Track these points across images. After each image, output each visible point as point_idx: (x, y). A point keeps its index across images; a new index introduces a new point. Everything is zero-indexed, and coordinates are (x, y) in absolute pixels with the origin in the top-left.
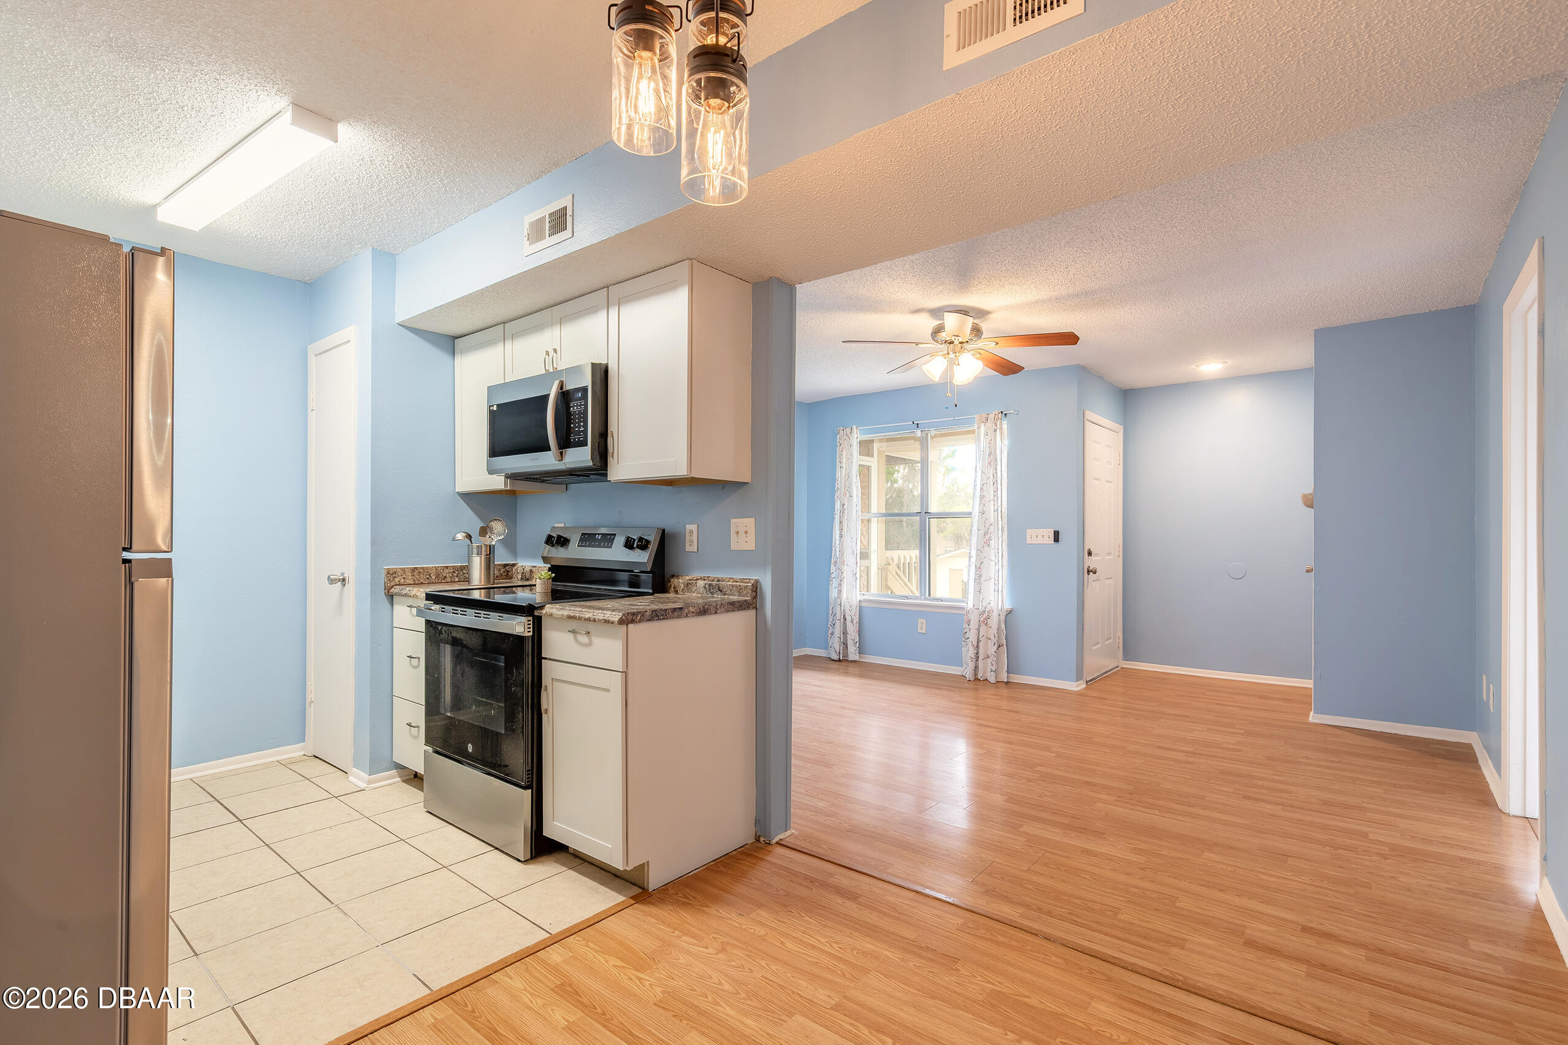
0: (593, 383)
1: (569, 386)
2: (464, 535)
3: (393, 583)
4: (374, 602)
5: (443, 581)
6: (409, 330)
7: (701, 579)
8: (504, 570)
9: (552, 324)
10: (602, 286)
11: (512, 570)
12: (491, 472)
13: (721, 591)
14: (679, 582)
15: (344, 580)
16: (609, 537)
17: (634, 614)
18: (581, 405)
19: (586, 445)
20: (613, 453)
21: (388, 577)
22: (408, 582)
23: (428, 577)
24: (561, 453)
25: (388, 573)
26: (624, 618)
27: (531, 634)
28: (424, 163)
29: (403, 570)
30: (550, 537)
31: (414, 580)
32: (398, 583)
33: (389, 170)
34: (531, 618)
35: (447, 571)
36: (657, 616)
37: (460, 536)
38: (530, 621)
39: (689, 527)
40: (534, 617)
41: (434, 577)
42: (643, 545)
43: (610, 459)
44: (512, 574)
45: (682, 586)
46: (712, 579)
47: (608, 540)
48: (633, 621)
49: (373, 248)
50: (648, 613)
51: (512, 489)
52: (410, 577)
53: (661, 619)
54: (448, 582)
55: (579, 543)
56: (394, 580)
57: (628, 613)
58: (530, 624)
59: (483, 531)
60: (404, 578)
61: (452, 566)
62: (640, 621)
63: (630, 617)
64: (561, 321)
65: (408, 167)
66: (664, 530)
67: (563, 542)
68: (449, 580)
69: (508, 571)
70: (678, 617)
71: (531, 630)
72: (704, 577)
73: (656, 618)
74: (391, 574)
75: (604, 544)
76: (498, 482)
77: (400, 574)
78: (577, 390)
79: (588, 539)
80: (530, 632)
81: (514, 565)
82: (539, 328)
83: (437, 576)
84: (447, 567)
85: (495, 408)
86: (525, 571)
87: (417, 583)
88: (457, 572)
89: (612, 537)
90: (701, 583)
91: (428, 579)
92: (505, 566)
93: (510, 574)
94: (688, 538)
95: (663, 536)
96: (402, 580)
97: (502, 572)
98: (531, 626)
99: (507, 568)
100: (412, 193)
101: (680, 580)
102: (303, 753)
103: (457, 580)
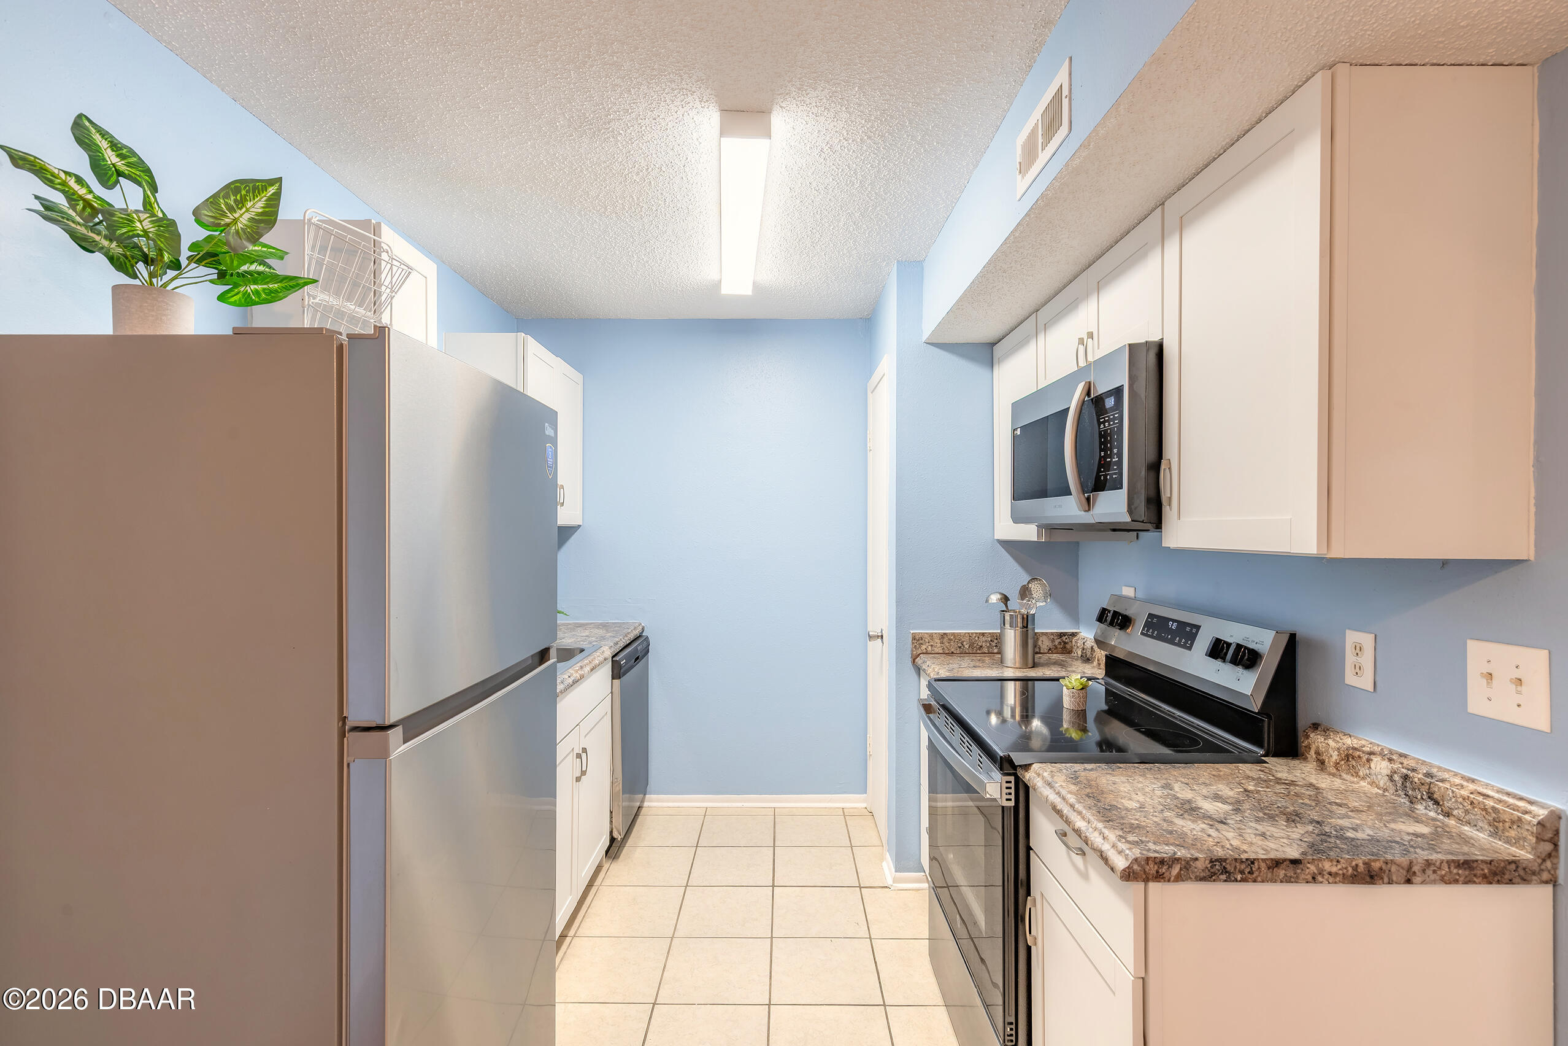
0: (1132, 379)
1: (1101, 389)
2: (999, 596)
3: (919, 651)
4: (899, 672)
5: (978, 651)
6: (935, 346)
7: (1382, 754)
8: (1059, 640)
9: (1086, 296)
10: (1153, 205)
11: (1071, 642)
12: (1017, 518)
13: (1437, 803)
14: (1330, 745)
15: (882, 636)
16: (1188, 629)
17: (1162, 862)
18: (1115, 418)
19: (1121, 488)
20: (1170, 498)
21: (913, 643)
22: (936, 650)
23: (960, 645)
24: (1088, 499)
25: (914, 639)
26: (1135, 867)
27: (1012, 804)
28: (881, 121)
29: (931, 635)
30: (1103, 612)
31: (943, 649)
32: (924, 651)
33: (854, 151)
34: (1012, 779)
35: (983, 639)
36: (1225, 871)
37: (994, 598)
38: (1010, 782)
39: (1352, 637)
40: (1018, 780)
41: (967, 646)
42: (1247, 658)
43: (1166, 509)
44: (1072, 647)
45: (1335, 756)
46: (1412, 764)
47: (1185, 634)
48: (1159, 877)
49: (898, 261)
50: (1200, 865)
51: (1048, 540)
52: (939, 645)
53: (1236, 880)
54: (985, 653)
55: (1143, 629)
56: (920, 647)
57: (1148, 859)
58: (1010, 788)
59: (1025, 592)
60: (932, 646)
61: (990, 633)
62: (1179, 878)
63: (1152, 868)
64: (1099, 287)
65: (869, 137)
66: (1293, 637)
67: (1121, 621)
68: (986, 650)
69: (1065, 643)
70: (1288, 880)
71: (1012, 797)
72: (1391, 752)
73: (1223, 877)
74: (917, 640)
75: (1180, 641)
76: (1029, 533)
77: (927, 640)
78: (1109, 393)
79: (1158, 627)
80: (1010, 800)
81: (1074, 635)
82: (1072, 306)
83: (971, 645)
84: (983, 634)
85: (1018, 432)
86: (1085, 647)
87: (947, 652)
88: (996, 641)
89: (1194, 631)
90: (1381, 767)
91: (960, 647)
92: (1061, 635)
93: (1068, 646)
94: (1350, 658)
95: (1292, 646)
96: (930, 647)
97: (1056, 643)
98: (1012, 791)
99: (1064, 638)
100: (895, 173)
101: (1330, 742)
102: (864, 805)
103: (996, 651)
